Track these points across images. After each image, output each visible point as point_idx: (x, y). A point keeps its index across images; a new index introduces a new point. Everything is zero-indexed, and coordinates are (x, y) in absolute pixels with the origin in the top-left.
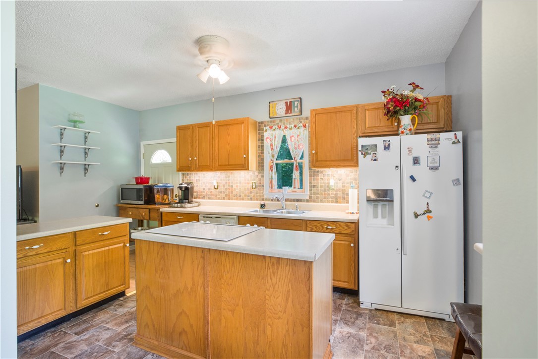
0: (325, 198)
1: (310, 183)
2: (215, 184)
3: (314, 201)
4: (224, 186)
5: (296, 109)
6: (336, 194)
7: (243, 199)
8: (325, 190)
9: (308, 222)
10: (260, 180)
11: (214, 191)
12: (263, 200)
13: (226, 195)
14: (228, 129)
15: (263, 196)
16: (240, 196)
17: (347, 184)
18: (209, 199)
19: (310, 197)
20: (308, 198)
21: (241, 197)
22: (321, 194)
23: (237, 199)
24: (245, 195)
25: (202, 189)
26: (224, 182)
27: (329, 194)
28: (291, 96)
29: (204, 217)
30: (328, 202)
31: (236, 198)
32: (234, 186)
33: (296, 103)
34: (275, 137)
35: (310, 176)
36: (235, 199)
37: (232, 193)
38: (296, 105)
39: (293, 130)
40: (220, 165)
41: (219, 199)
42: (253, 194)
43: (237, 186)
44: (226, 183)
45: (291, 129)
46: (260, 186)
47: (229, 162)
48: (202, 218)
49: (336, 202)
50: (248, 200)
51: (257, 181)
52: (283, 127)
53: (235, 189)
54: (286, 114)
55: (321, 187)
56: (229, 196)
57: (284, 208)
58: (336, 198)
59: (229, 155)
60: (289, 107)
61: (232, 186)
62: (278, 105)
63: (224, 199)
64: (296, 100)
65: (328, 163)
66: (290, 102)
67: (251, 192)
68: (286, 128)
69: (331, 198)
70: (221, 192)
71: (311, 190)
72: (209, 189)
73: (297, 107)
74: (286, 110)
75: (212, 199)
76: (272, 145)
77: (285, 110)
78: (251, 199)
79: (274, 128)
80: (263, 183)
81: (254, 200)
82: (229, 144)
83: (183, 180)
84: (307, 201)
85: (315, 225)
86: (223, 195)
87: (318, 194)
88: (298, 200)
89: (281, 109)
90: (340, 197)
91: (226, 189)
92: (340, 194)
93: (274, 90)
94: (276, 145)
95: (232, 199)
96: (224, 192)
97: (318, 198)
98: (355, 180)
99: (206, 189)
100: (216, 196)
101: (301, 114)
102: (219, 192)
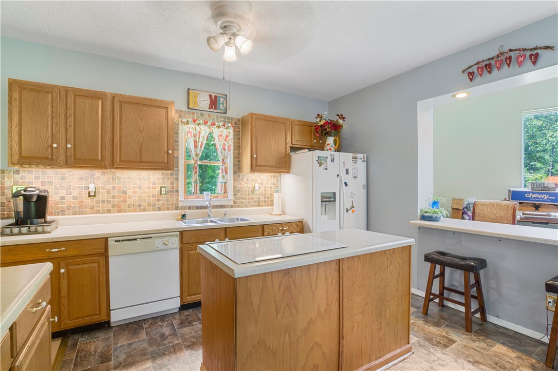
0: (249, 202)
1: (235, 187)
2: (92, 188)
3: (238, 207)
4: (108, 192)
5: (221, 106)
6: (259, 198)
7: (144, 210)
8: (249, 195)
9: (265, 227)
10: (172, 183)
11: (89, 202)
12: (177, 208)
13: (113, 206)
14: (141, 111)
15: (178, 204)
16: (140, 206)
17: (268, 188)
18: (75, 213)
19: (235, 202)
20: (232, 203)
21: (142, 207)
22: (244, 199)
23: (134, 211)
24: (149, 205)
26: (110, 187)
27: (253, 198)
28: (216, 90)
30: (252, 206)
31: (132, 208)
32: (130, 192)
33: (222, 100)
34: (200, 133)
35: (235, 180)
36: (130, 211)
37: (125, 201)
38: (221, 102)
39: (221, 129)
40: (125, 161)
41: (98, 212)
42: (161, 202)
43: (134, 192)
44: (114, 188)
45: (219, 127)
46: (172, 192)
47: (141, 157)
48: (114, 243)
49: (259, 206)
50: (154, 210)
51: (168, 184)
52: (209, 123)
53: (130, 197)
54: (209, 108)
55: (245, 191)
56: (120, 206)
57: (211, 216)
58: (259, 202)
60: (214, 102)
61: (125, 193)
62: (200, 96)
63: (109, 211)
64: (221, 96)
66: (216, 97)
67: (158, 200)
68: (213, 124)
69: (255, 202)
70: (103, 202)
71: (235, 195)
72: (75, 198)
73: (223, 104)
74: (210, 104)
75: (81, 213)
76: (195, 142)
77: (209, 103)
78: (159, 209)
79: (198, 122)
80: (178, 187)
81: (164, 210)
84: (232, 206)
86: (109, 206)
87: (242, 198)
88: (221, 207)
89: (203, 102)
90: (262, 201)
91: (114, 197)
92: (262, 198)
93: (194, 76)
94: (200, 143)
95: (125, 211)
96: (109, 202)
97: (242, 202)
98: (274, 185)
99: (69, 198)
100: (92, 208)
101: (226, 113)
102: (98, 202)
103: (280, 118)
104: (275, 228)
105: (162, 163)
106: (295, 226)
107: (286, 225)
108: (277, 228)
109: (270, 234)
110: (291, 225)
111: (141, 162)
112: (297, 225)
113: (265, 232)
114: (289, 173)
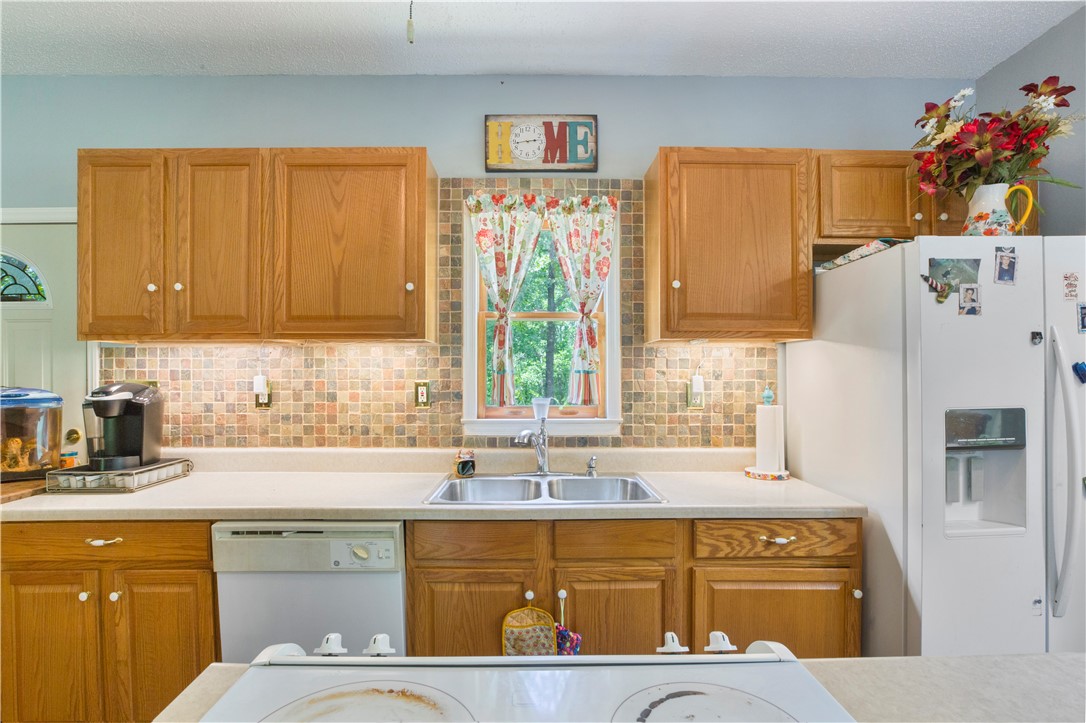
0: (671, 431)
1: (626, 385)
2: (260, 388)
3: (637, 443)
4: (297, 397)
5: (580, 149)
6: (706, 420)
7: (377, 443)
8: (673, 408)
9: (700, 527)
10: (446, 374)
11: (256, 417)
12: (457, 443)
13: (308, 430)
14: (337, 183)
15: (458, 430)
16: (366, 431)
17: (738, 388)
18: (230, 443)
19: (625, 430)
20: (616, 432)
21: (372, 436)
22: (659, 420)
23: (354, 443)
24: (388, 429)
25: (197, 408)
26: (299, 384)
27: (685, 420)
28: (563, 106)
29: (234, 533)
30: (682, 443)
31: (348, 437)
32: (343, 397)
33: (581, 132)
34: (512, 229)
35: (626, 364)
36: (344, 444)
37: (332, 419)
38: (580, 137)
39: (577, 215)
40: (300, 318)
41: (275, 442)
42: (418, 424)
43: (354, 397)
44: (308, 385)
45: (569, 210)
46: (445, 396)
47: (337, 304)
48: (228, 538)
49: (707, 443)
50: (400, 443)
51: (434, 376)
52: (540, 202)
53: (344, 408)
54: (545, 161)
55: (661, 397)
56: (321, 430)
57: (546, 469)
58: (706, 431)
59: (337, 280)
60: (557, 142)
61: (333, 397)
62: (518, 131)
63: (298, 442)
64: (581, 120)
65: (721, 322)
66: (562, 126)
67: (411, 419)
68: (552, 204)
69: (692, 431)
70: (286, 418)
71: (626, 408)
72: (231, 408)
73: (585, 143)
74: (546, 150)
75: (243, 443)
76: (499, 257)
77: (543, 147)
78: (412, 442)
79: (507, 201)
80: (460, 384)
81: (424, 444)
82: (338, 238)
83: (105, 374)
84: (616, 442)
85: (726, 537)
86: (295, 429)
87: (649, 419)
88: (584, 442)
89: (527, 145)
90: (717, 429)
91: (308, 407)
92: (717, 420)
93: (503, 78)
94: (515, 260)
95: (333, 443)
96: (298, 419)
97: (649, 431)
98: (760, 378)
99: (219, 407)
100: (264, 432)
101: (594, 169)
102: (275, 420)
103: (770, 151)
104: (739, 534)
105: (390, 318)
106: (826, 534)
107: (785, 527)
108: (749, 535)
109: (721, 554)
110: (809, 529)
111: (338, 318)
112: (834, 531)
113: (699, 547)
114: (809, 336)
